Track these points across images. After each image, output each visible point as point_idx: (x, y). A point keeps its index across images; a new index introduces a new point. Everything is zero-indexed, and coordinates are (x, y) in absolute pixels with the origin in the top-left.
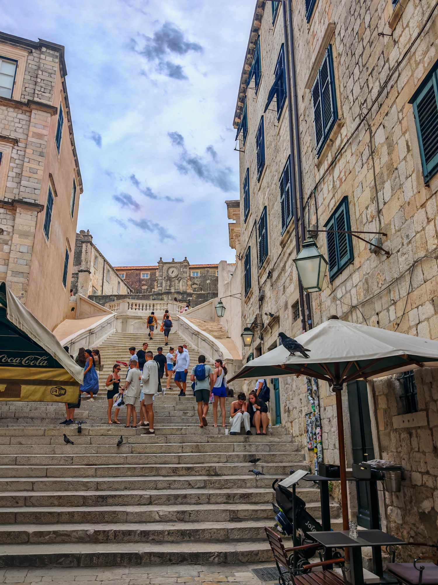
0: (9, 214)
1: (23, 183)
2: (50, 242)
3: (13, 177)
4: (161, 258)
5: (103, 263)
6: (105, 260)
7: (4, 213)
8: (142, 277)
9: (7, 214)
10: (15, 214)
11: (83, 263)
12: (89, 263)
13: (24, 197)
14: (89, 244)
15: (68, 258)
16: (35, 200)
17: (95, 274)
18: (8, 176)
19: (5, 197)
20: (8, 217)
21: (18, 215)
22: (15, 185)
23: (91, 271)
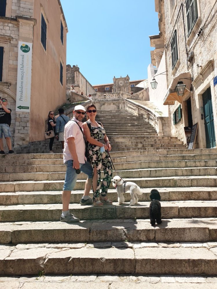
0: (15, 27)
1: (21, 5)
2: (47, 52)
3: (15, 3)
4: (115, 77)
5: (86, 82)
6: (87, 81)
7: (11, 27)
8: (105, 89)
9: (14, 27)
10: (19, 27)
11: (76, 82)
12: (78, 82)
13: (23, 14)
14: (78, 72)
15: (62, 69)
16: (31, 17)
17: (82, 88)
18: (12, 3)
19: (11, 16)
20: (15, 29)
21: (20, 27)
22: (17, 8)
23: (80, 86)
